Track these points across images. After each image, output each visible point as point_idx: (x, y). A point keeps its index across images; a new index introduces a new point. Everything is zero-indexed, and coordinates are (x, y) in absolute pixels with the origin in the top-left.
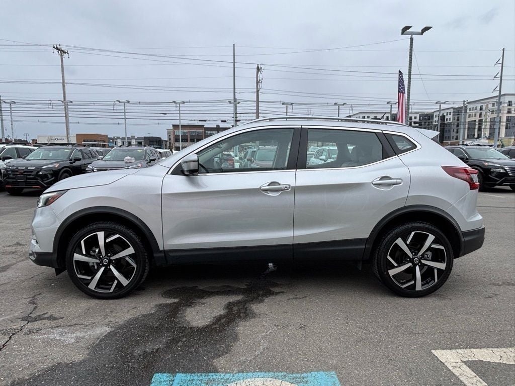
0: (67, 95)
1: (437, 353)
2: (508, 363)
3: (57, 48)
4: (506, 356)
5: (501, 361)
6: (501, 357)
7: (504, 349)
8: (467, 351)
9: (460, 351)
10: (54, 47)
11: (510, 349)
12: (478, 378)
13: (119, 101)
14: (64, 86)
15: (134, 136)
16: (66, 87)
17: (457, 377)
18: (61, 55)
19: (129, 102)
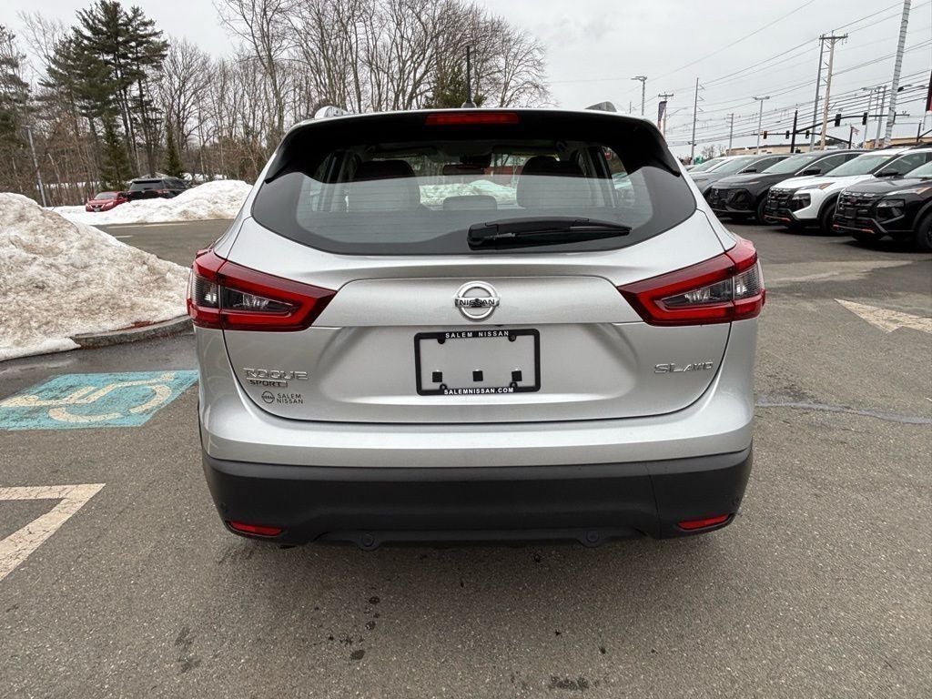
1: (97, 487)
2: (17, 532)
4: (26, 538)
5: (26, 528)
6: (30, 533)
7: (35, 546)
8: (74, 511)
9: (80, 505)
11: (29, 552)
12: (32, 498)
17: (51, 485)
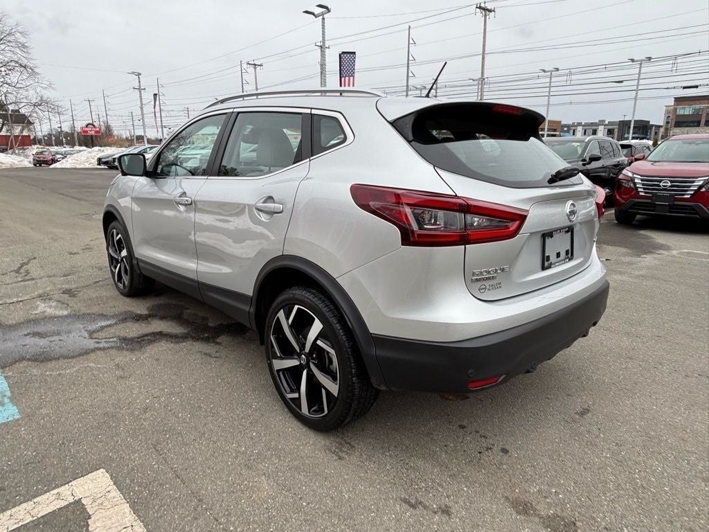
0: (485, 71)
3: (480, 8)
10: (477, 7)
13: (544, 71)
14: (483, 58)
15: (604, 121)
16: (486, 59)
18: (486, 16)
19: (557, 70)
